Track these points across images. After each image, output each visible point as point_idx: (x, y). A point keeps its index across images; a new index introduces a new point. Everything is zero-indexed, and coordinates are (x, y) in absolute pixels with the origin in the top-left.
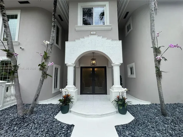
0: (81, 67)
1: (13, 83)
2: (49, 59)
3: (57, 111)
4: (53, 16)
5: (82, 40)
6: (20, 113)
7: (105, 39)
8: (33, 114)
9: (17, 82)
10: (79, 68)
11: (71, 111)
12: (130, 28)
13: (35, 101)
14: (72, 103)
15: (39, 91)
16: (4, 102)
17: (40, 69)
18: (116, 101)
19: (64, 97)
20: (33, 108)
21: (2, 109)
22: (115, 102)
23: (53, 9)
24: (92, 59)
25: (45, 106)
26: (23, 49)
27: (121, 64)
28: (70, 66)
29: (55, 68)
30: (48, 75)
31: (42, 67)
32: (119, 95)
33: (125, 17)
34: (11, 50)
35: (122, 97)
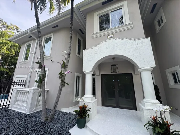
0: (101, 75)
1: (41, 90)
2: (67, 68)
3: (74, 123)
4: (70, 29)
5: (99, 46)
6: (43, 118)
7: (125, 40)
8: (52, 122)
9: (43, 89)
10: (99, 75)
11: (87, 127)
12: (162, 22)
13: (54, 108)
14: (88, 116)
15: (58, 99)
16: (37, 106)
17: (60, 78)
18: (152, 125)
19: (80, 108)
20: (52, 115)
21: (34, 112)
22: (150, 127)
23: (70, 23)
24: (112, 66)
25: (65, 115)
26: (53, 62)
27: (154, 68)
28: (88, 73)
29: (77, 77)
30: (66, 83)
31: (61, 75)
32: (155, 116)
33: (152, 12)
34: (42, 62)
35: (163, 120)
